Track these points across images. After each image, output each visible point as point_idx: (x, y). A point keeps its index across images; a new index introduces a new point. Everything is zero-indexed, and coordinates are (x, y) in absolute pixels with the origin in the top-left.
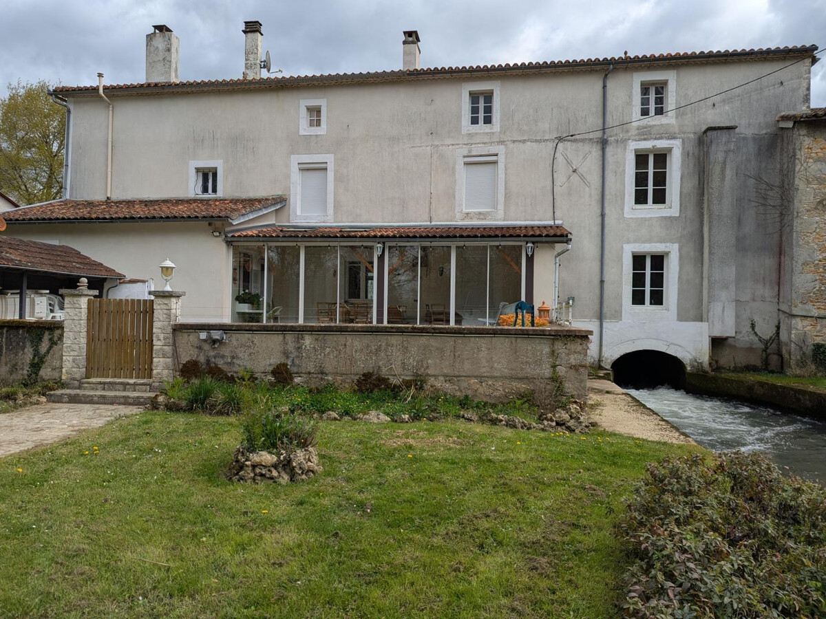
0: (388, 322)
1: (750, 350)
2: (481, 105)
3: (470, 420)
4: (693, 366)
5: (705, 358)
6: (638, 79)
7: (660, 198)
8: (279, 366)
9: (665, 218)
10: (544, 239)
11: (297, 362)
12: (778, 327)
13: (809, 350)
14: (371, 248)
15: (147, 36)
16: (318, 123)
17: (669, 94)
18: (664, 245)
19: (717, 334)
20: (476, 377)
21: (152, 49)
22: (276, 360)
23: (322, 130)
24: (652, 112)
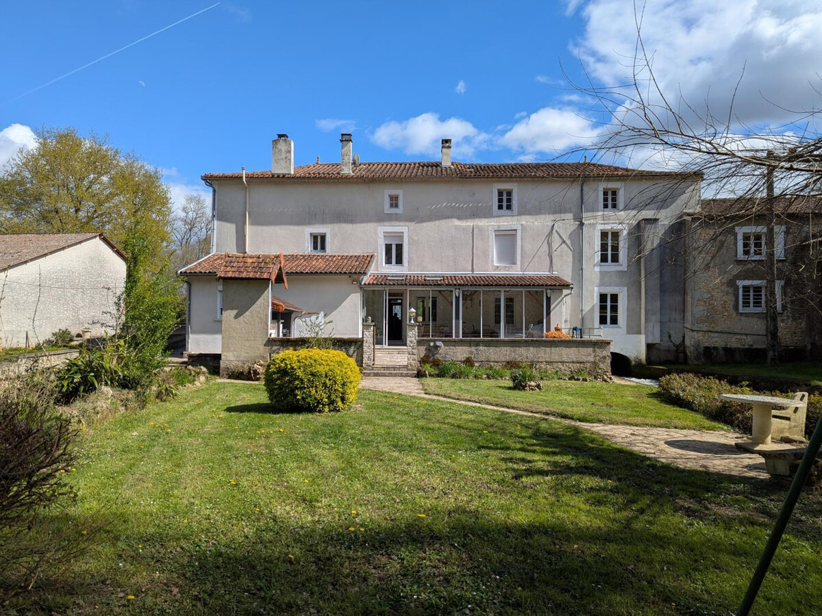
0: (463, 337)
1: (669, 351)
2: (505, 197)
3: (565, 380)
4: (636, 361)
5: (643, 357)
6: (602, 186)
7: (615, 259)
8: (468, 358)
9: (619, 271)
10: (557, 287)
11: (476, 356)
12: (684, 337)
13: (701, 350)
14: (452, 291)
15: (273, 141)
16: (396, 206)
17: (620, 197)
18: (618, 288)
19: (650, 342)
20: (561, 362)
21: (277, 150)
22: (466, 355)
23: (399, 210)
24: (610, 206)
